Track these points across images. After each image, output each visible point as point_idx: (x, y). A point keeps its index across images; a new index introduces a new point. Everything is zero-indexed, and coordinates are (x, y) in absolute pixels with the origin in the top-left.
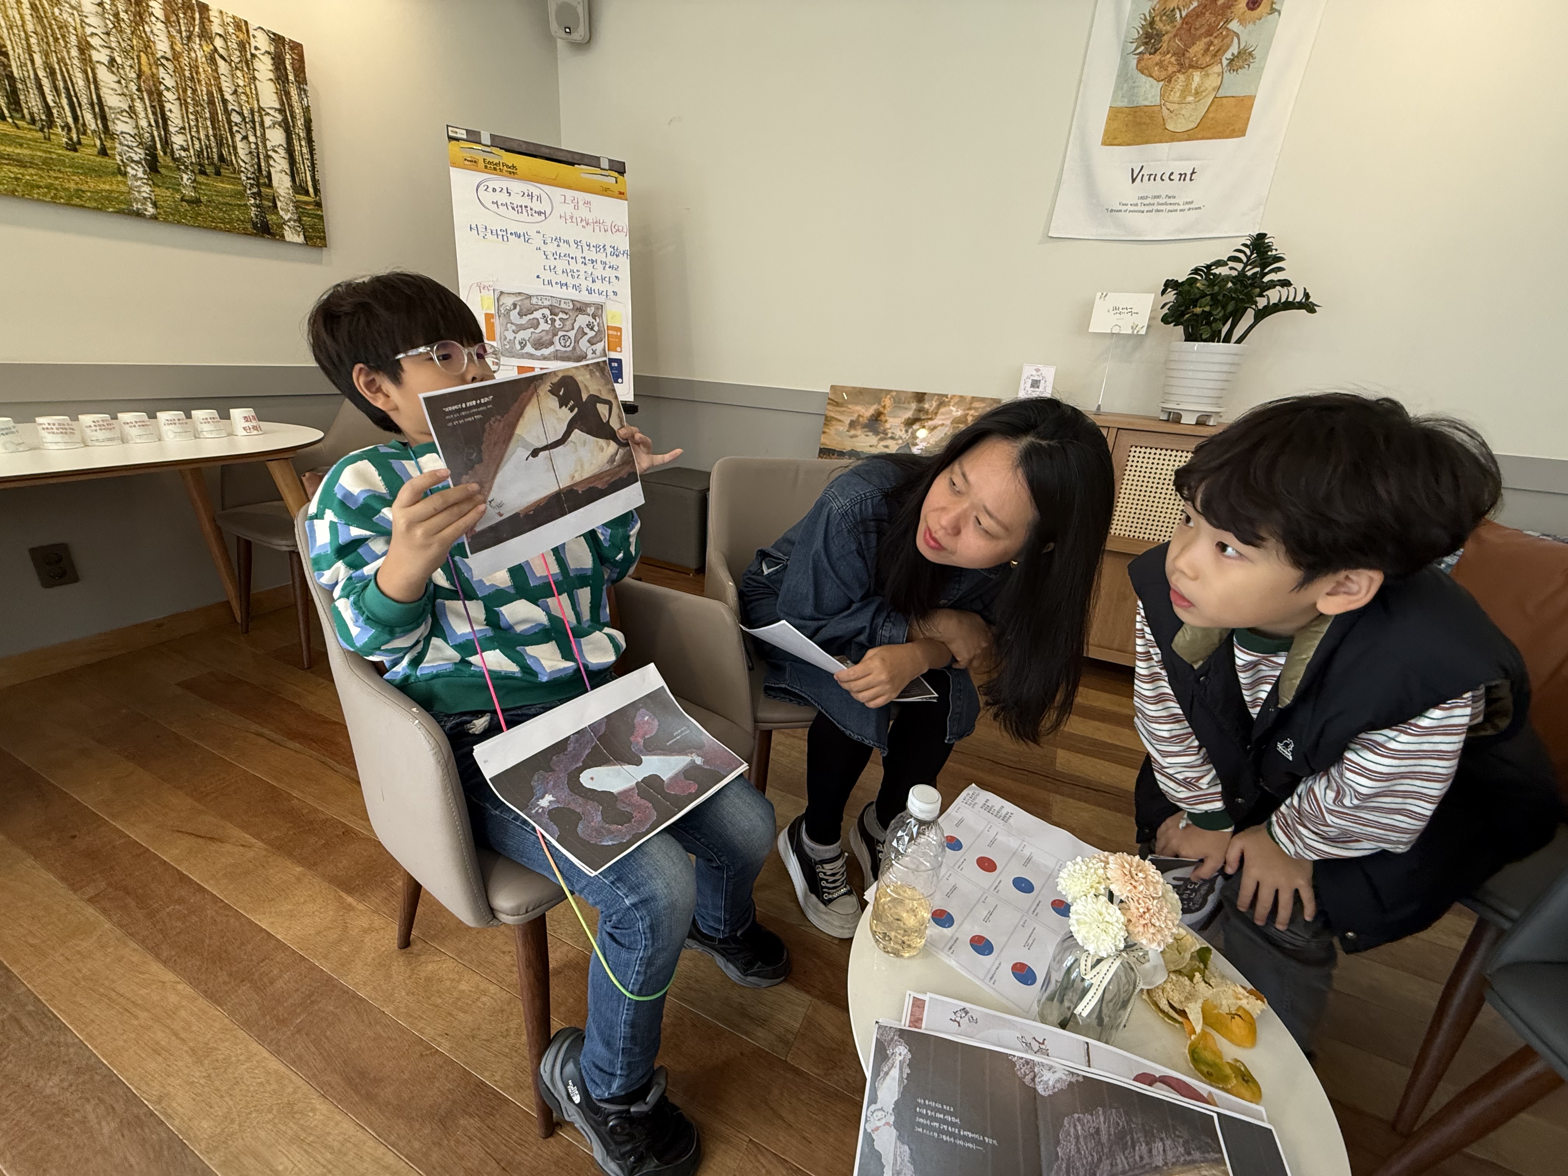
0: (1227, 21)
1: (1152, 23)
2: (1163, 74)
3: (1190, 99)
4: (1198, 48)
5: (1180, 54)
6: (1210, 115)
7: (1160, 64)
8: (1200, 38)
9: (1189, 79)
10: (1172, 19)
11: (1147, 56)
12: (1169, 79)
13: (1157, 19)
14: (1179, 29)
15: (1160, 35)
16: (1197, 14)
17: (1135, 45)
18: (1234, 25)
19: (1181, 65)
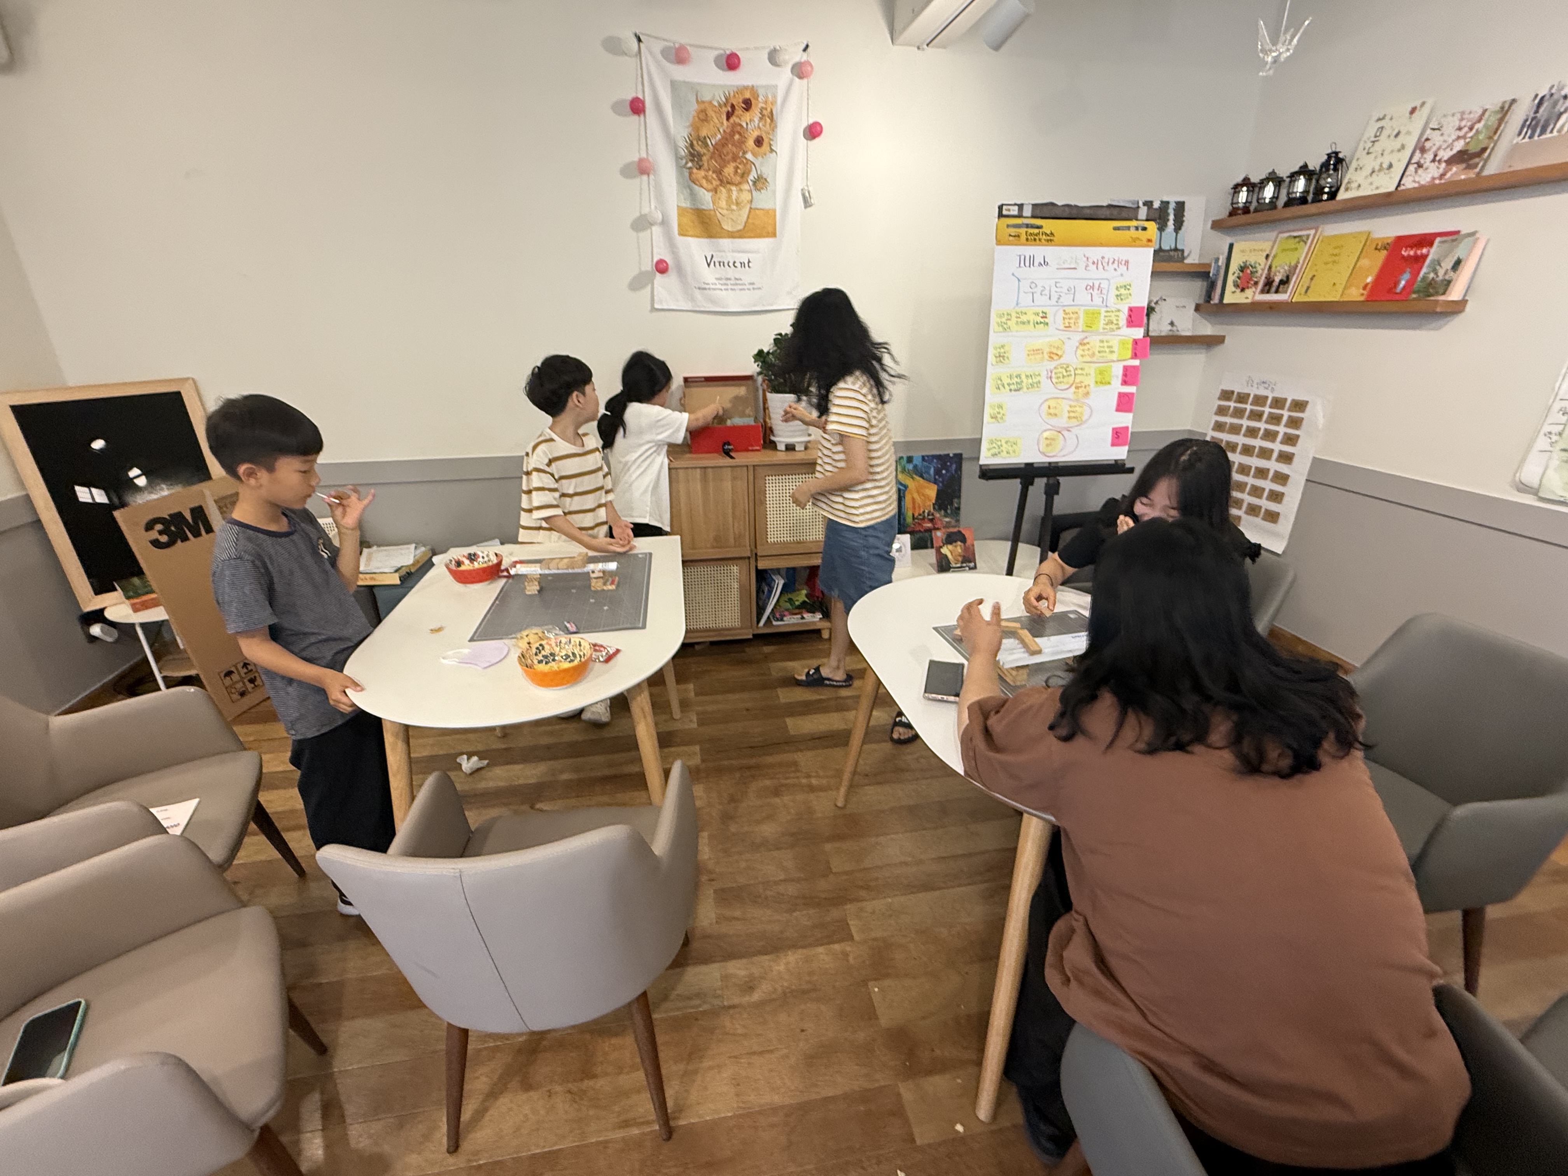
0: (745, 153)
1: (692, 145)
2: (710, 187)
3: (734, 207)
4: (729, 170)
5: (719, 172)
6: (750, 221)
7: (706, 178)
8: (729, 162)
9: (730, 191)
10: (706, 145)
11: (695, 171)
12: (715, 190)
13: (695, 142)
14: (714, 153)
15: (700, 156)
16: (723, 143)
17: (684, 161)
18: (749, 156)
19: (721, 181)
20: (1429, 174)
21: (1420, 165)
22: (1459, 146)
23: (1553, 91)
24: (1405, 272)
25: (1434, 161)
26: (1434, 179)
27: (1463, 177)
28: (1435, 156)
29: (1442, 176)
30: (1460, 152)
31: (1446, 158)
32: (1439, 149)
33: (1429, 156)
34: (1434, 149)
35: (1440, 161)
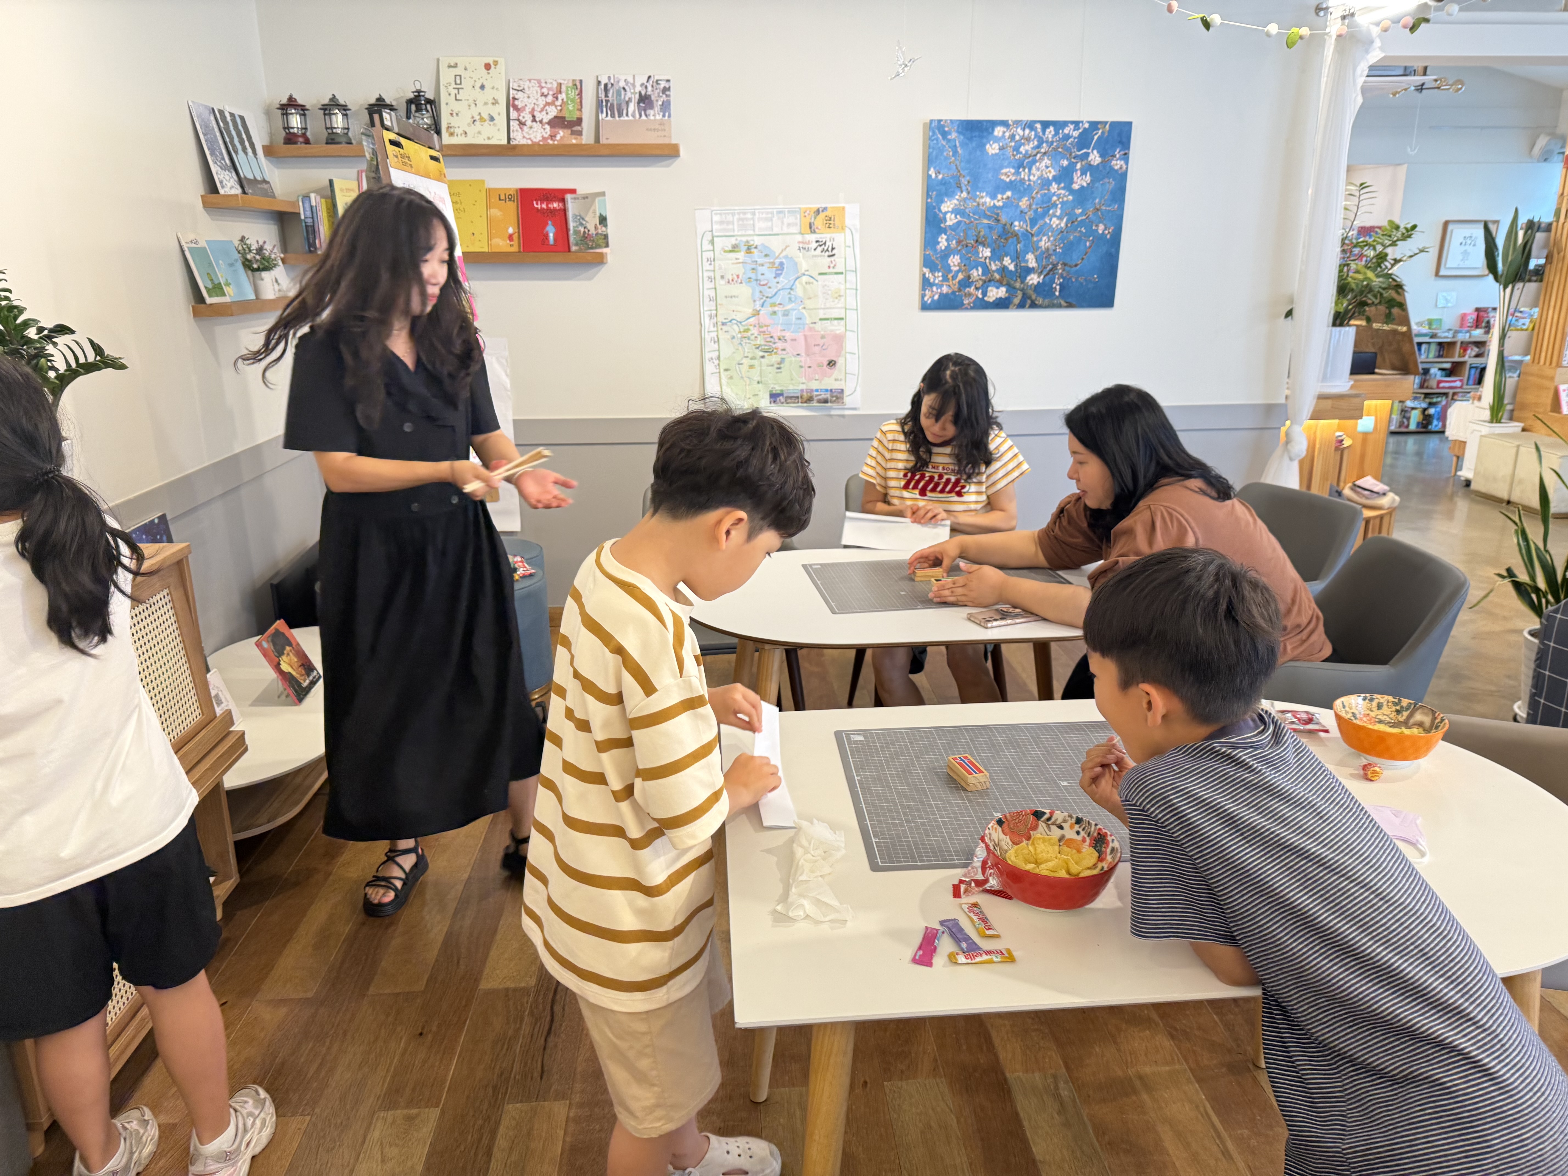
20: (537, 134)
21: (522, 124)
22: (553, 112)
23: (612, 81)
24: (547, 224)
25: (534, 120)
26: (544, 138)
27: (574, 141)
28: (534, 117)
29: (552, 137)
30: (556, 117)
31: (545, 120)
32: (533, 110)
33: (526, 117)
34: (528, 110)
35: (541, 122)
